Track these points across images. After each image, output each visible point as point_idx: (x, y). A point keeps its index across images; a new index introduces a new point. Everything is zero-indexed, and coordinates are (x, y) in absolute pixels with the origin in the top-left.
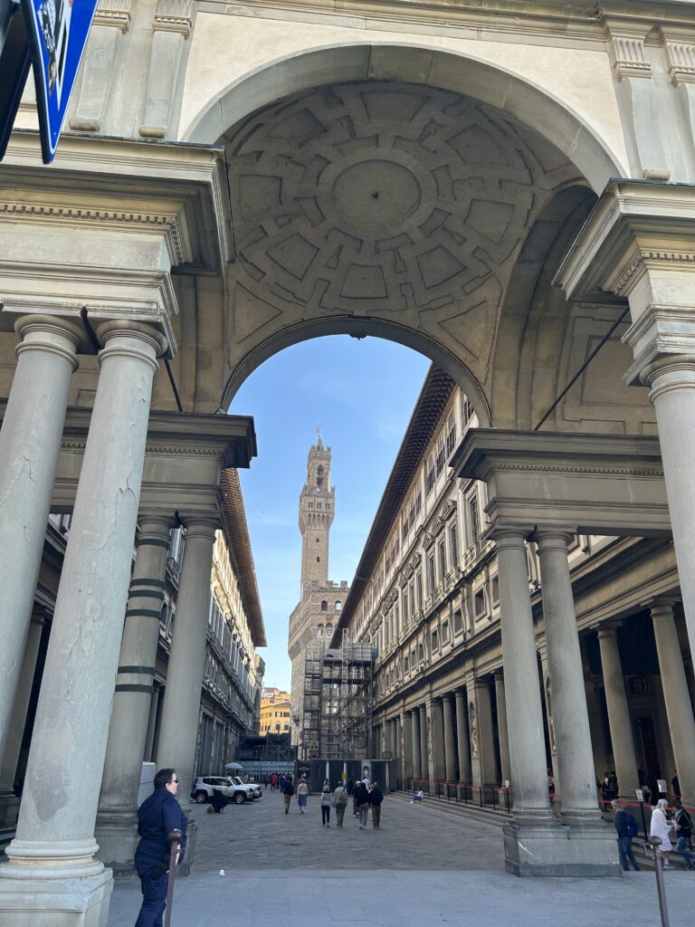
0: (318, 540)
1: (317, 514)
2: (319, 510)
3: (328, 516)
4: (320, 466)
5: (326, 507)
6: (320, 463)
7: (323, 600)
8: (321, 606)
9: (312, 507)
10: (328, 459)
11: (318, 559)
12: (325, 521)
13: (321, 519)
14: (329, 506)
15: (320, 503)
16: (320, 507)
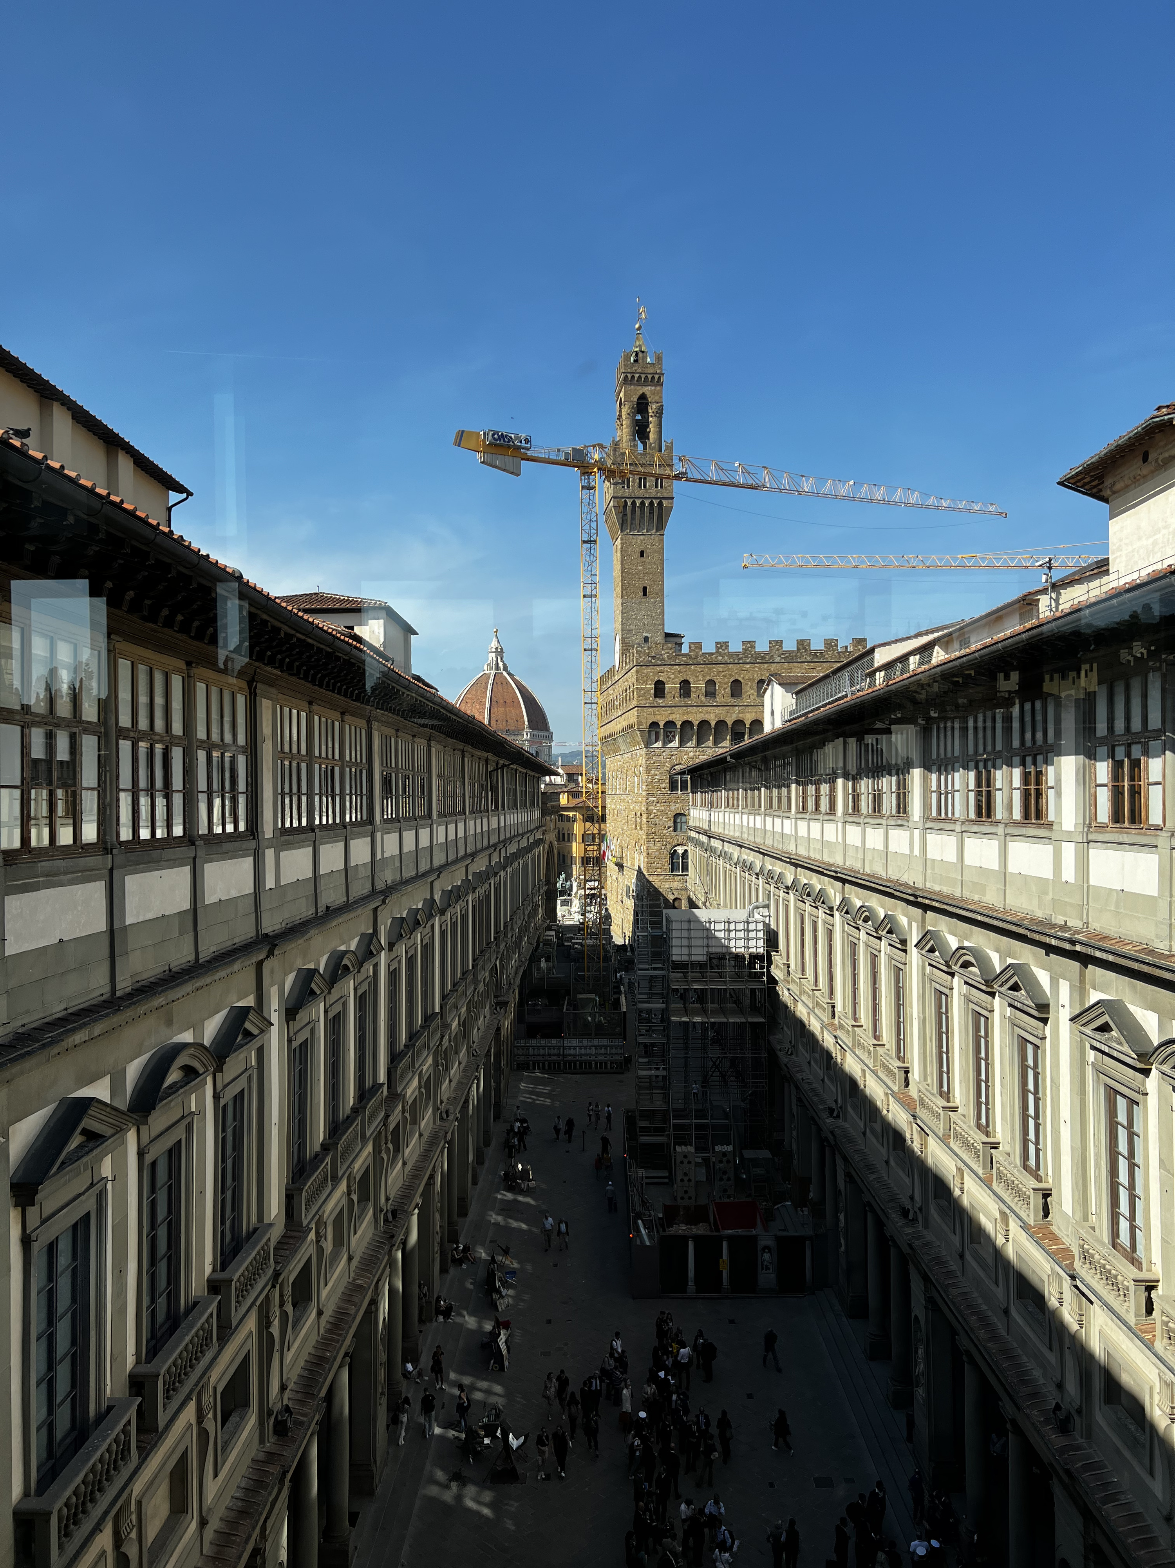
0: (642, 554)
1: (638, 502)
2: (641, 492)
3: (660, 504)
4: (643, 397)
5: (657, 487)
6: (641, 390)
7: (656, 679)
8: (653, 692)
9: (628, 487)
10: (656, 380)
11: (645, 589)
12: (656, 513)
13: (648, 510)
14: (662, 483)
15: (645, 479)
16: (645, 487)
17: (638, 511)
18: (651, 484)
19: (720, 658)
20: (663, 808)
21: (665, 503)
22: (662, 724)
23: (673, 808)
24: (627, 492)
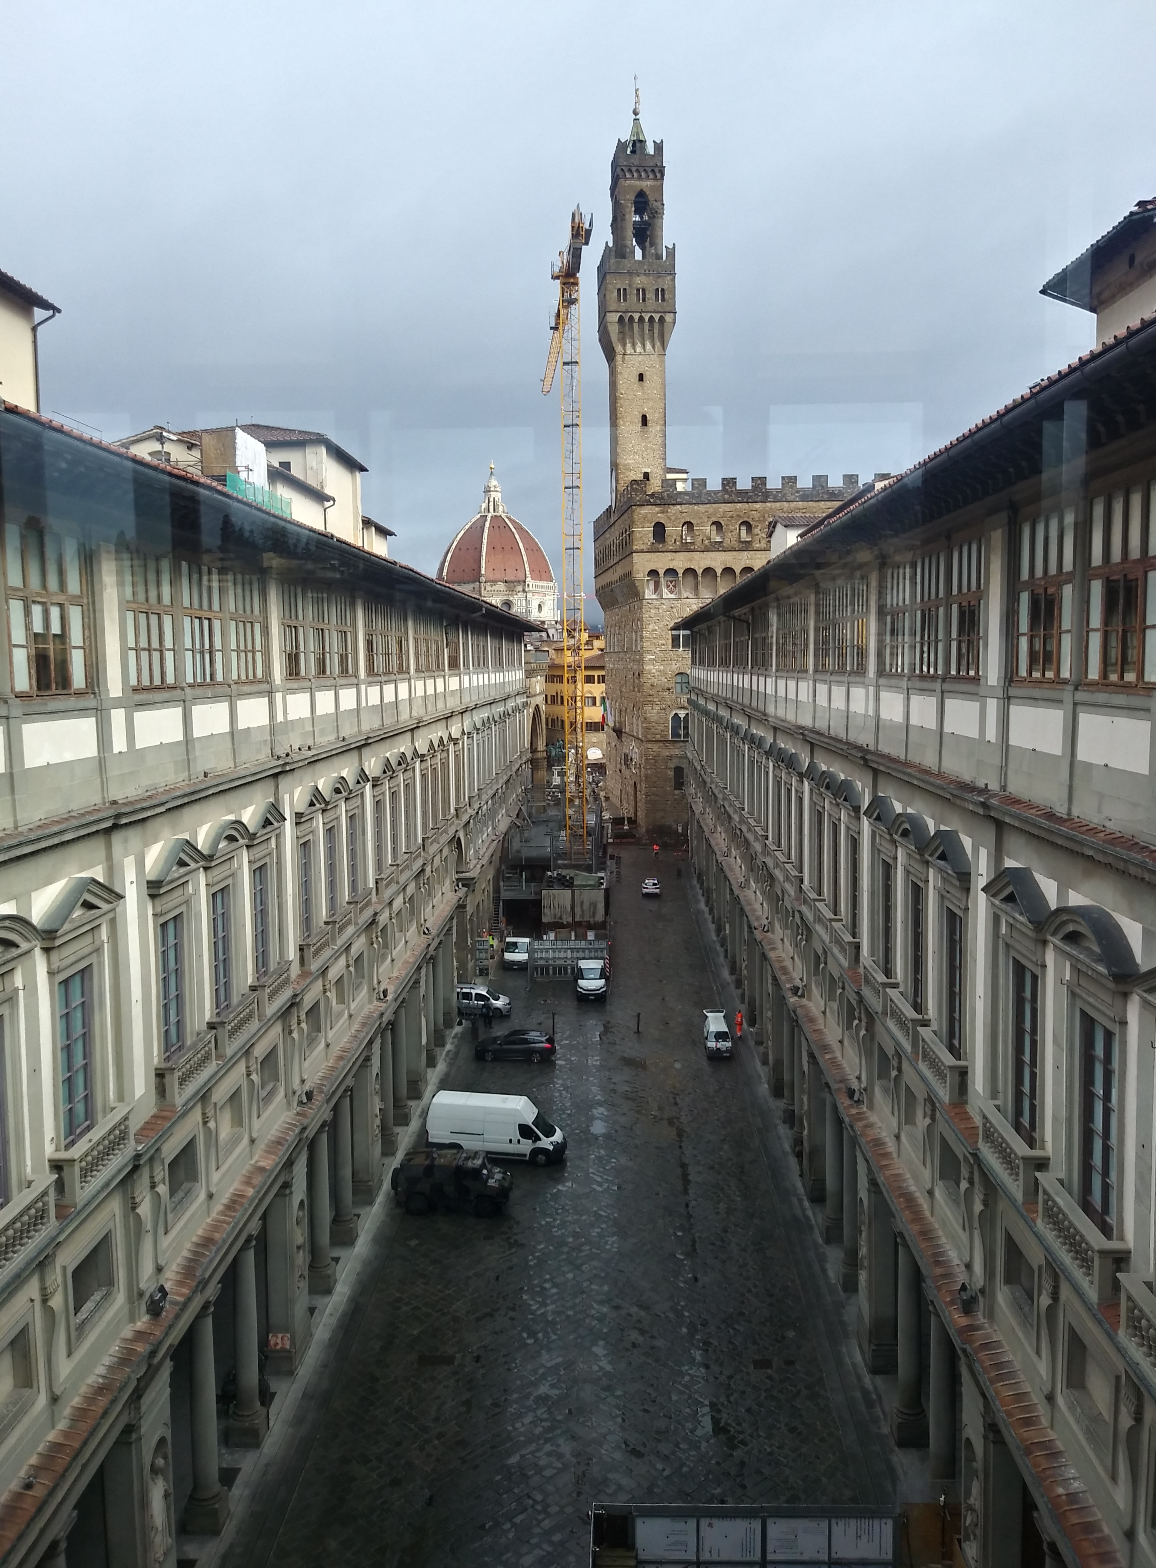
0: (641, 377)
1: (636, 316)
2: (640, 306)
3: (662, 319)
4: (641, 194)
5: (657, 299)
6: (639, 186)
7: (655, 520)
8: (651, 535)
9: (625, 300)
10: (656, 174)
11: (645, 418)
12: (656, 331)
13: (646, 326)
14: (663, 295)
15: (644, 290)
16: (644, 300)
17: (636, 326)
18: (650, 295)
19: (727, 496)
20: (662, 667)
21: (668, 318)
22: (661, 572)
23: (674, 667)
24: (623, 305)
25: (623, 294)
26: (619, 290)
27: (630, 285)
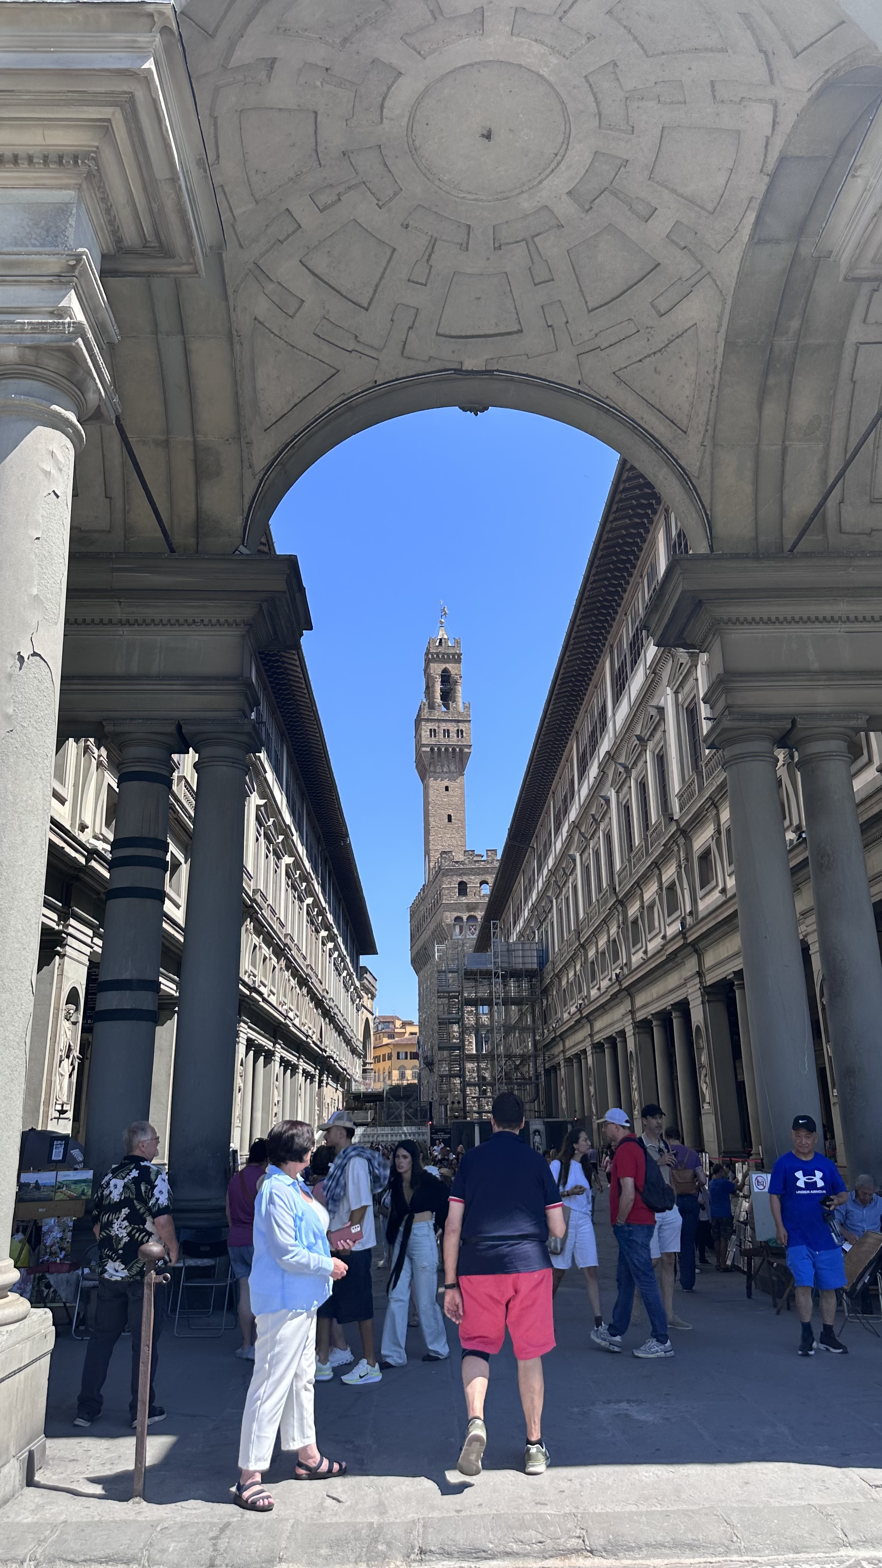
0: (447, 789)
1: (443, 748)
2: (446, 740)
3: (461, 750)
5: (458, 736)
6: (444, 666)
7: (460, 880)
8: (457, 890)
9: (435, 736)
10: (457, 659)
11: (450, 817)
12: (457, 757)
13: (451, 755)
14: (462, 734)
15: (448, 730)
16: (448, 736)
17: (443, 755)
18: (453, 734)
21: (465, 749)
22: (465, 918)
24: (433, 741)
25: (433, 732)
26: (431, 730)
27: (439, 727)
